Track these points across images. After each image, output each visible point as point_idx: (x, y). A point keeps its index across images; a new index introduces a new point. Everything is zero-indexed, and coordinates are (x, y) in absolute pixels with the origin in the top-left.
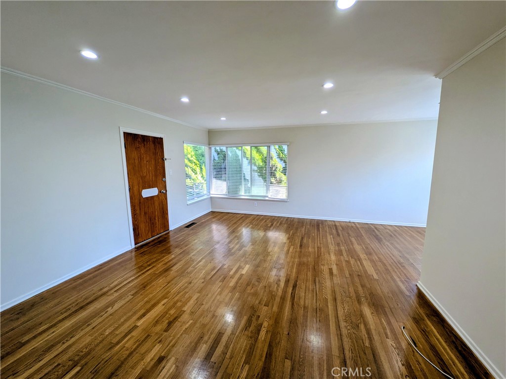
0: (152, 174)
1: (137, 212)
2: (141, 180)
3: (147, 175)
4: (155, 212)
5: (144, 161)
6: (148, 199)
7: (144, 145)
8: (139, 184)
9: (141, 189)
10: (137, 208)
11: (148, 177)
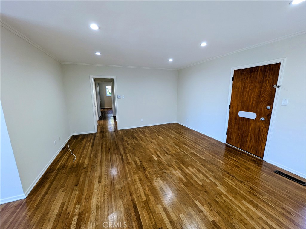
0: (253, 100)
1: (232, 124)
2: (240, 104)
3: (247, 100)
4: (249, 132)
5: (247, 89)
6: (243, 119)
7: (251, 76)
8: (238, 105)
9: (239, 110)
10: (233, 121)
11: (248, 102)
